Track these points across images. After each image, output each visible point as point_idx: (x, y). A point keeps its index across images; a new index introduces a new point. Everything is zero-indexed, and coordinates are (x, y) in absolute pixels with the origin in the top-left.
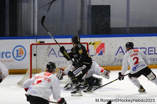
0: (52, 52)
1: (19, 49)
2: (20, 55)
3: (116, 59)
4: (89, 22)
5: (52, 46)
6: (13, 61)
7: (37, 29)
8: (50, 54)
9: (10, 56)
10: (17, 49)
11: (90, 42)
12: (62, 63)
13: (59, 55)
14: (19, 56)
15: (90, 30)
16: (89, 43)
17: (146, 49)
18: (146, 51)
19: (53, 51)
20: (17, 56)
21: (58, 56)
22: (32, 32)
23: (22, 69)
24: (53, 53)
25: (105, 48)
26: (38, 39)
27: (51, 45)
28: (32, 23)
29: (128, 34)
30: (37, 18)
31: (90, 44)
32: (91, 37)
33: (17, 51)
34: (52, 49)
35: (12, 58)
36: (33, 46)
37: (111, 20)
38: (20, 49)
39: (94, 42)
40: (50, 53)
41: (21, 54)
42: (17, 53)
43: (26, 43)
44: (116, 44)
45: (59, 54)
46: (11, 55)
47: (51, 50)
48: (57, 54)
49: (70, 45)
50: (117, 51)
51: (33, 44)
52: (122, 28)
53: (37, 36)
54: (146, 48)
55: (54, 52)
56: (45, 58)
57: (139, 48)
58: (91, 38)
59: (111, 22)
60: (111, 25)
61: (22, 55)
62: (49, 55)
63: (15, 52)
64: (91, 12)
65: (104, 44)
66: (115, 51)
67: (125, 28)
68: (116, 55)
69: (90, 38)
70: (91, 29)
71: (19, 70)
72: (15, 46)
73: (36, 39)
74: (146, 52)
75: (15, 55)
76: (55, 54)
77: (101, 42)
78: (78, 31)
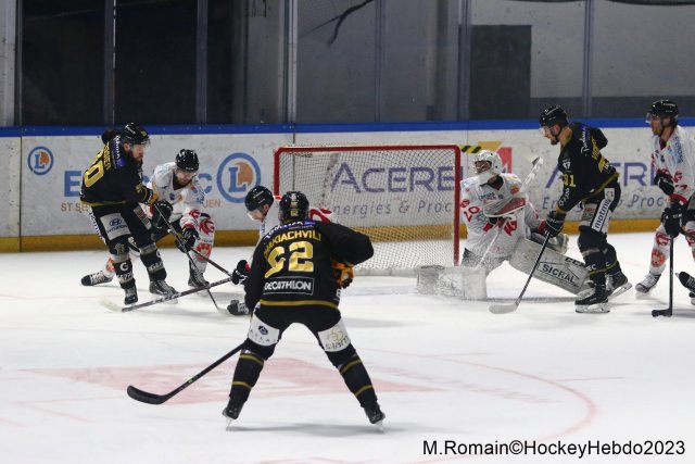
0: (344, 177)
1: (239, 167)
2: (240, 183)
3: (548, 198)
4: (462, 79)
5: (344, 157)
6: (218, 203)
7: (295, 100)
8: (336, 180)
9: (209, 189)
10: (232, 164)
11: (465, 144)
12: (375, 212)
13: (365, 185)
14: (238, 186)
15: (467, 107)
16: (461, 148)
17: (645, 169)
18: (646, 173)
19: (348, 170)
20: (233, 189)
21: (362, 188)
22: (280, 112)
23: (248, 231)
24: (348, 178)
25: (513, 163)
26: (299, 132)
27: (342, 153)
28: (280, 81)
29: (587, 118)
30: (295, 65)
31: (466, 148)
32: (468, 128)
33: (233, 170)
34: (345, 166)
35: (215, 194)
36: (283, 156)
37: (532, 74)
38: (240, 164)
39: (477, 145)
40: (337, 177)
41: (246, 180)
42: (233, 178)
43: (260, 147)
44: (548, 151)
45: (364, 180)
46: (213, 183)
47: (341, 169)
48: (359, 181)
49: (401, 151)
50: (551, 174)
51: (282, 150)
52: (569, 99)
53: (295, 124)
54: (645, 163)
55: (350, 175)
56: (323, 195)
57: (623, 165)
58: (470, 132)
59: (533, 79)
60: (532, 88)
61: (246, 183)
62: (333, 185)
63: (226, 175)
64: (468, 47)
65: (510, 150)
66: (546, 174)
67: (578, 100)
68: (548, 186)
69: (464, 132)
70: (467, 102)
71: (237, 232)
72: (226, 156)
73: (291, 135)
74: (643, 176)
75: (226, 184)
76: (352, 181)
77: (500, 143)
78: (429, 107)
